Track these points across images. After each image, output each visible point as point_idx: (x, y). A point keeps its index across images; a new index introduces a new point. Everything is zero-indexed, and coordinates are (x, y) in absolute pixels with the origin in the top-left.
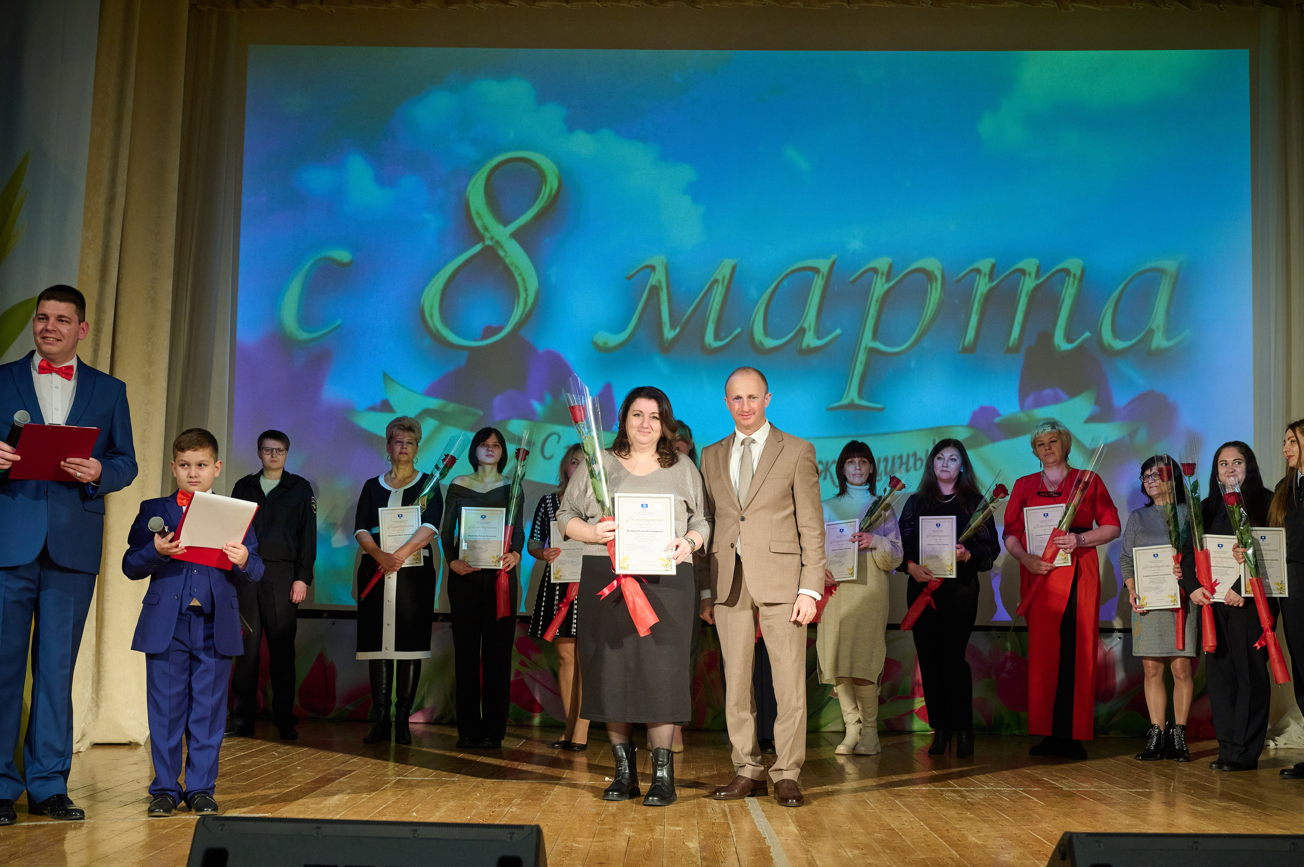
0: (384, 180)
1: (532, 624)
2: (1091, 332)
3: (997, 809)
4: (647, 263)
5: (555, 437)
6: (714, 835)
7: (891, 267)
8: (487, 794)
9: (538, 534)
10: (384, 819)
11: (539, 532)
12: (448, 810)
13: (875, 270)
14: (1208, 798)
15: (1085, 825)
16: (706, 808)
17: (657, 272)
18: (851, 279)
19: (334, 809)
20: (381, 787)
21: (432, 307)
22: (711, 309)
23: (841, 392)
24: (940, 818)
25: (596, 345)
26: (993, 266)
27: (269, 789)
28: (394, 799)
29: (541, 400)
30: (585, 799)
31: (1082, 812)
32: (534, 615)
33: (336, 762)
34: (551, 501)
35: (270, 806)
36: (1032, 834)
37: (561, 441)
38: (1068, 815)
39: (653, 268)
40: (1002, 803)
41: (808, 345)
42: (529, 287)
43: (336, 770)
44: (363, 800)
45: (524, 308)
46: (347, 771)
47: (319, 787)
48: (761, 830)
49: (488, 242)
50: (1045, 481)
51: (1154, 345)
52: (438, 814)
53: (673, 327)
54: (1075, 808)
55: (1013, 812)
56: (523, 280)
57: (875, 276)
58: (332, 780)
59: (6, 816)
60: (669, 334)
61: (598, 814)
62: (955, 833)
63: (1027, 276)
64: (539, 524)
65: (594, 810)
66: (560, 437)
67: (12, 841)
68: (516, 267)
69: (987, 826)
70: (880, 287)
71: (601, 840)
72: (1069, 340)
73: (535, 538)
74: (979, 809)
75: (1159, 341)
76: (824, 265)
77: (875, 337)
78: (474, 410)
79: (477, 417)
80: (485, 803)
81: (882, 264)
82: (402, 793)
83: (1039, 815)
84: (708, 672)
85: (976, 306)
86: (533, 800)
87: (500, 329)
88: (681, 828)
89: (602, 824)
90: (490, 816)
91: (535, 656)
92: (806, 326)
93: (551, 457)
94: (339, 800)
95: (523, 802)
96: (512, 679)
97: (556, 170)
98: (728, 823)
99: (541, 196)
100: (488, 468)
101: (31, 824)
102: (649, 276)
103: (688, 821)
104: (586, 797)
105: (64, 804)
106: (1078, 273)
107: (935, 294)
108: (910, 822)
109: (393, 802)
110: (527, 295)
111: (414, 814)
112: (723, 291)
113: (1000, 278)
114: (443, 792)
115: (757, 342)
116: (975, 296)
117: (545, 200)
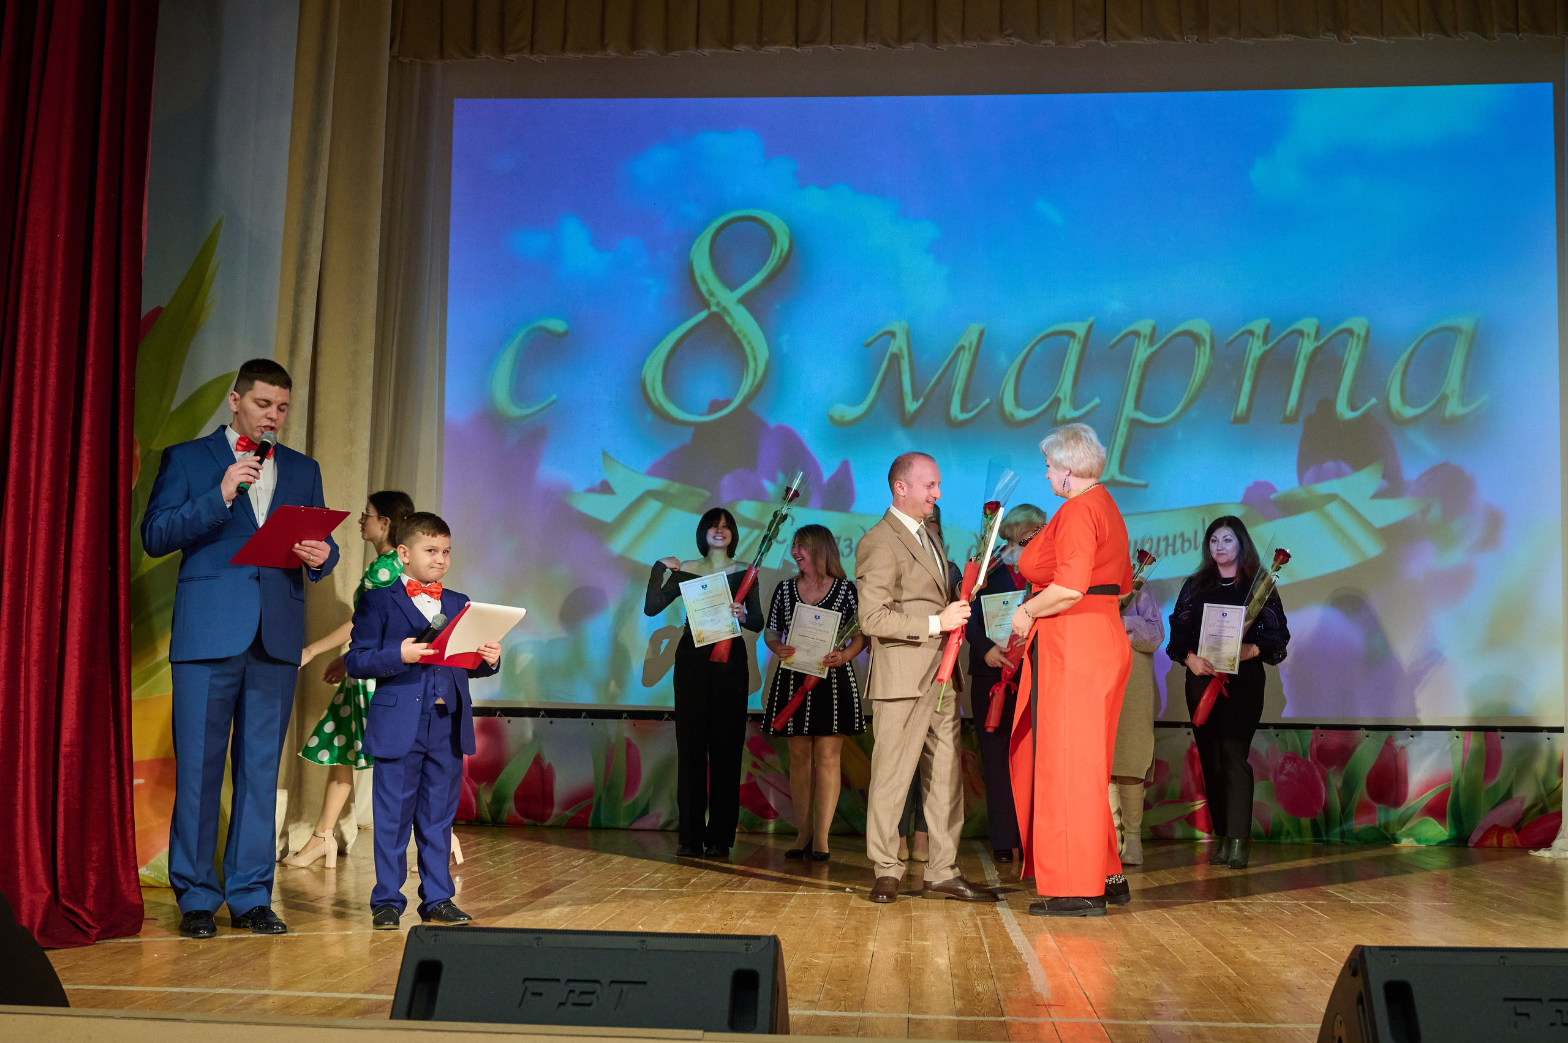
0: (601, 241)
2: (1377, 398)
4: (886, 329)
6: (966, 951)
7: (1154, 329)
8: (718, 906)
12: (677, 923)
13: (1136, 334)
16: (956, 921)
17: (898, 338)
18: (1110, 344)
19: (554, 921)
20: (604, 898)
21: (654, 379)
22: (957, 378)
25: (831, 419)
26: (1268, 328)
28: (618, 911)
29: (773, 480)
30: (825, 912)
31: (1372, 927)
33: (555, 872)
38: (1357, 931)
39: (893, 335)
40: (1283, 916)
42: (758, 356)
43: (556, 880)
44: (585, 912)
45: (754, 380)
46: (567, 882)
47: (538, 899)
48: (1017, 946)
49: (714, 309)
51: (1448, 412)
52: (666, 927)
53: (915, 397)
54: (1365, 923)
56: (752, 348)
57: (1137, 340)
58: (551, 891)
60: (911, 406)
61: (839, 927)
63: (1305, 338)
65: (834, 923)
67: (212, 954)
68: (745, 336)
70: (1143, 351)
71: (843, 955)
72: (1354, 408)
74: (1258, 923)
75: (1451, 408)
76: (1080, 329)
77: (1137, 408)
78: (700, 490)
79: (705, 499)
80: (716, 915)
81: (1145, 326)
82: (627, 905)
83: (1324, 930)
85: (1249, 371)
87: (728, 402)
88: (929, 943)
89: (843, 938)
90: (722, 929)
92: (1061, 396)
94: (558, 912)
95: (757, 915)
96: (743, 781)
97: (787, 229)
98: (981, 938)
99: (771, 257)
102: (889, 344)
103: (937, 935)
104: (826, 909)
106: (1363, 334)
107: (1203, 359)
109: (617, 914)
110: (756, 366)
111: (640, 927)
112: (970, 358)
113: (1276, 341)
114: (670, 904)
115: (1008, 413)
116: (1248, 360)
117: (775, 261)
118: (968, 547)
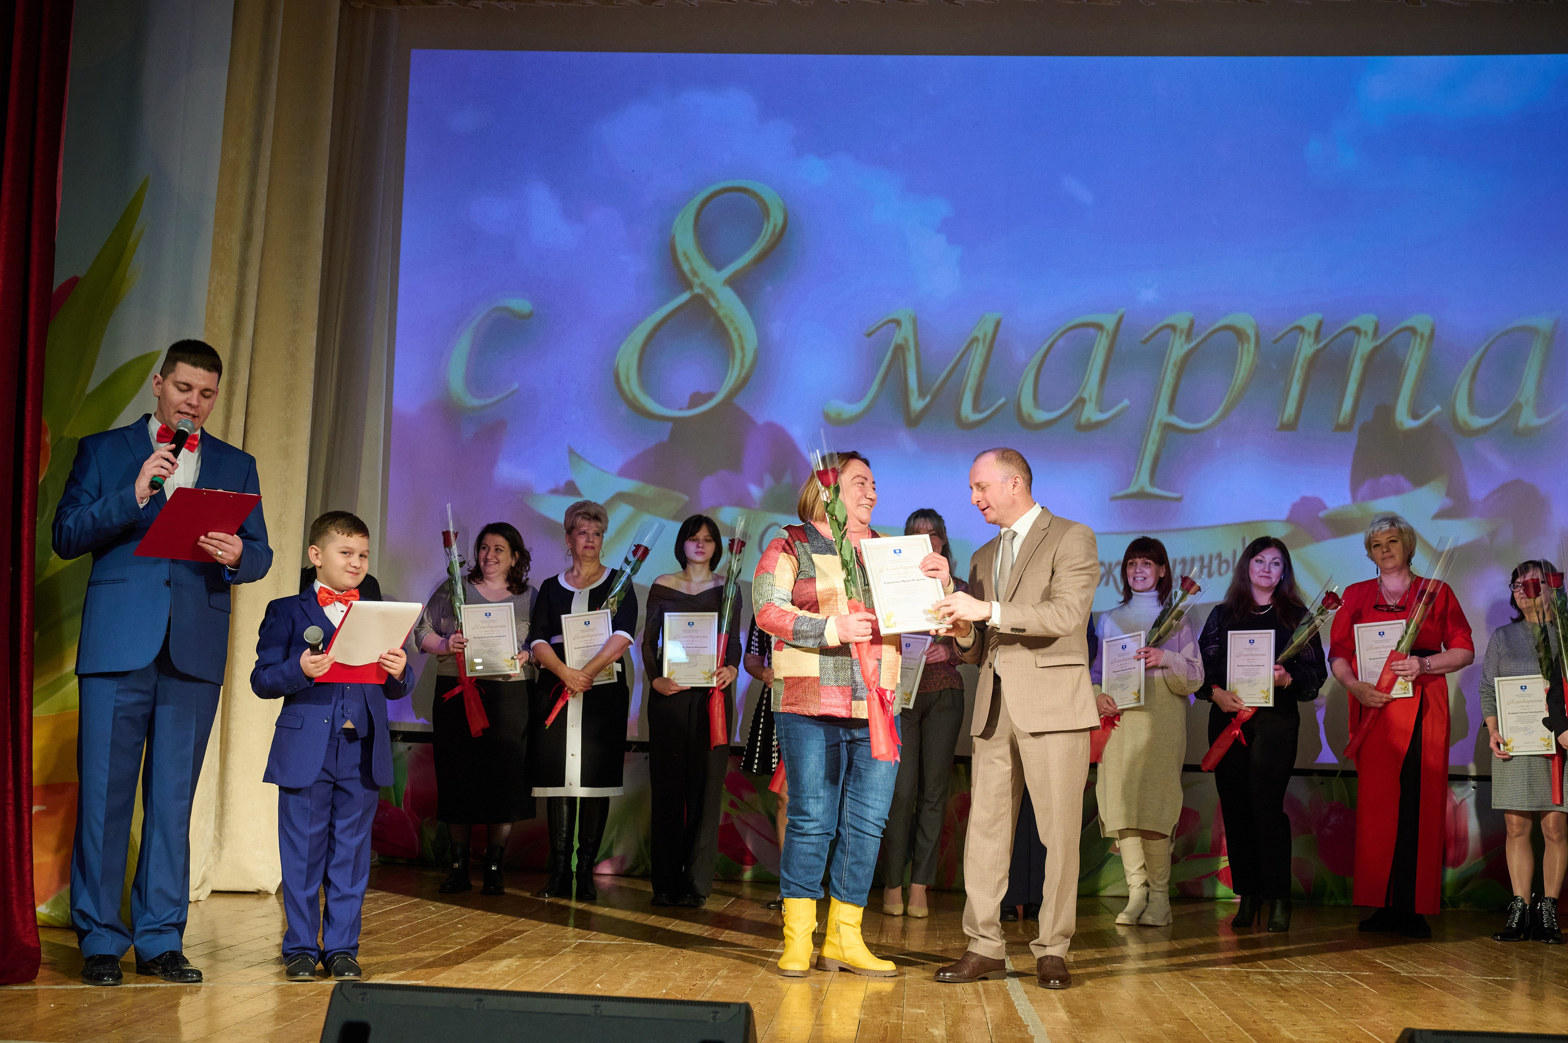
0: (572, 211)
4: (890, 317)
7: (1192, 323)
8: (686, 963)
10: (561, 990)
12: (639, 982)
13: (1173, 328)
15: (1428, 1020)
17: (903, 328)
18: (1143, 338)
20: (559, 951)
21: (628, 367)
22: (970, 372)
25: (827, 416)
26: (1321, 324)
27: (423, 950)
28: (573, 966)
29: (760, 483)
31: (1424, 1004)
35: (423, 971)
36: (1361, 1030)
38: (1407, 1008)
39: (898, 323)
41: (1089, 419)
42: (746, 345)
43: (505, 929)
44: (536, 967)
45: (741, 371)
46: (518, 931)
47: (484, 950)
48: (1023, 1016)
49: (697, 290)
51: (1521, 424)
52: (627, 986)
53: (922, 394)
54: (1416, 998)
56: (740, 336)
57: (1173, 334)
58: (500, 942)
59: (110, 975)
60: (917, 404)
61: (822, 991)
63: (1362, 335)
67: (116, 1007)
68: (731, 321)
70: (1178, 348)
72: (1414, 415)
75: (1528, 418)
76: (1109, 321)
77: (1171, 411)
78: (677, 494)
79: (683, 504)
80: (684, 974)
81: (1182, 320)
82: (584, 960)
83: (1370, 1005)
85: (1298, 373)
87: (711, 395)
88: (923, 1011)
90: (691, 990)
91: (748, 796)
92: (1086, 395)
94: (507, 967)
97: (781, 202)
98: (982, 1006)
99: (763, 234)
101: (138, 986)
102: (894, 334)
103: (932, 1002)
105: (177, 963)
106: (1427, 333)
107: (1247, 358)
109: (572, 970)
110: (744, 355)
111: (598, 985)
112: (984, 351)
113: (1329, 339)
114: (633, 959)
115: (1026, 415)
116: (1297, 360)
117: (767, 238)
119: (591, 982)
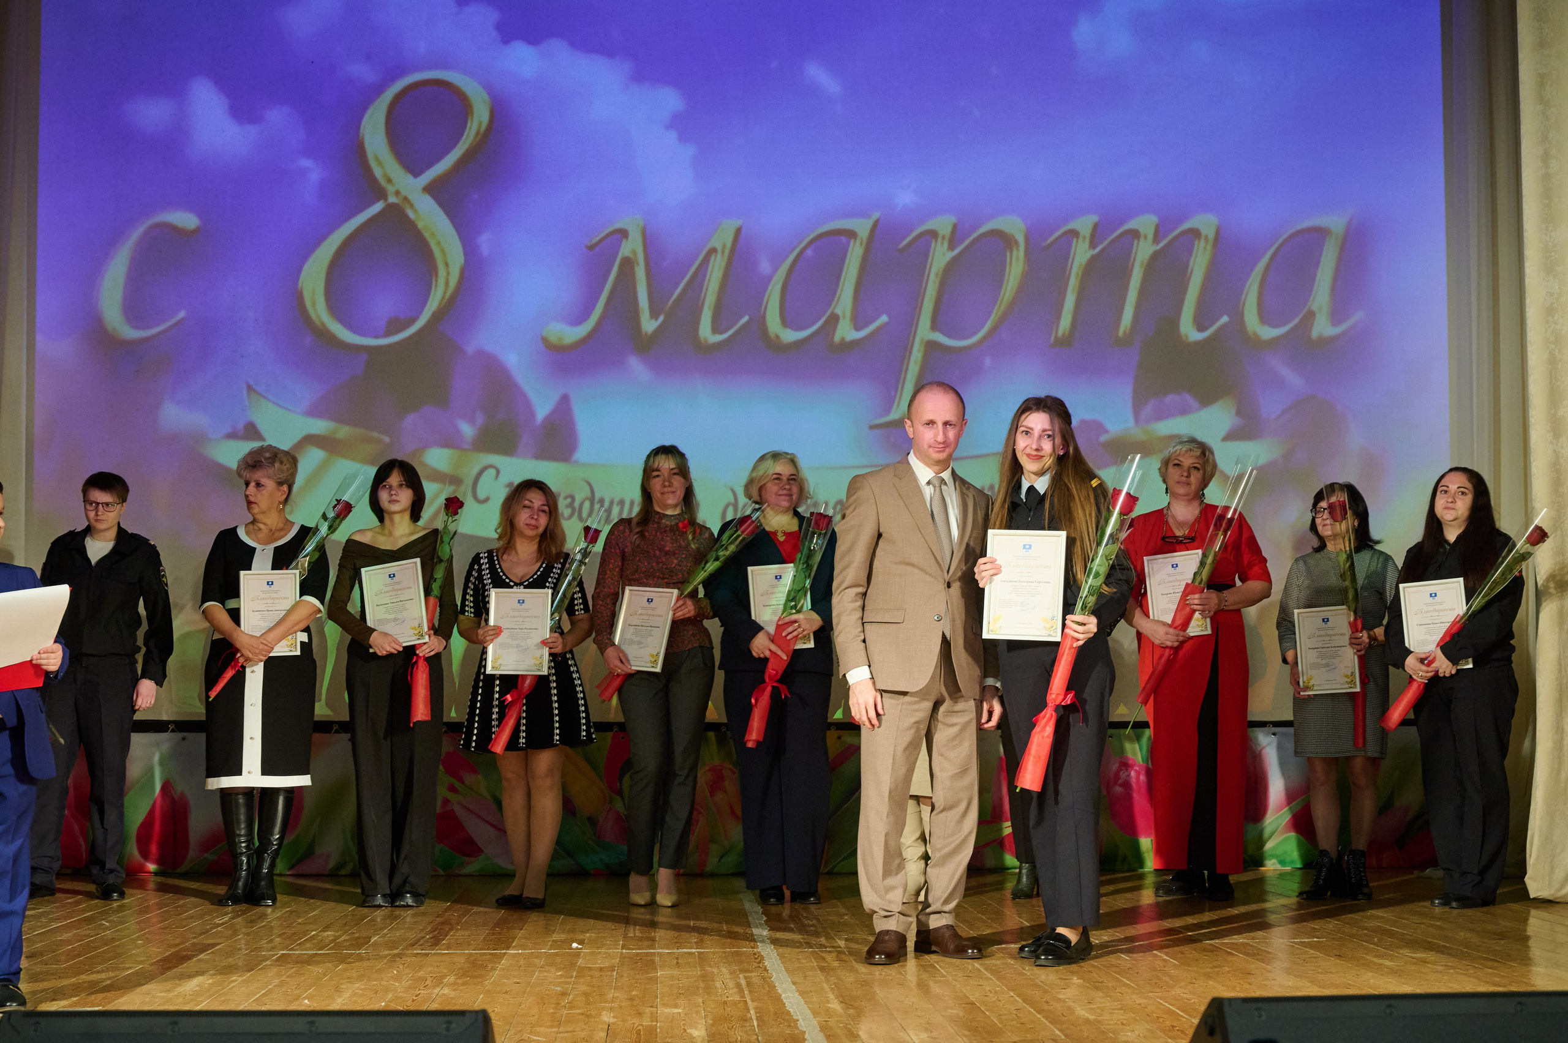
0: (243, 112)
1: (465, 733)
2: (1229, 316)
3: (1114, 972)
4: (617, 226)
5: (492, 472)
6: (726, 1019)
7: (955, 227)
8: (407, 971)
9: (471, 607)
10: (264, 1008)
11: (472, 605)
12: (354, 994)
13: (933, 234)
14: (1398, 947)
15: (1234, 988)
16: (713, 981)
17: (630, 237)
18: (901, 246)
19: (191, 997)
20: (258, 965)
21: (314, 292)
22: (707, 289)
23: (889, 404)
24: (1035, 986)
25: (545, 341)
26: (1096, 227)
27: (98, 972)
28: (277, 981)
29: (472, 421)
30: (546, 974)
31: (1228, 972)
32: (467, 720)
33: (193, 933)
34: (486, 560)
35: (100, 996)
36: (1162, 1004)
37: (500, 476)
38: (1210, 977)
39: (623, 233)
40: (1120, 962)
41: (843, 339)
42: (451, 262)
43: (194, 944)
44: (233, 985)
45: (445, 293)
46: (209, 945)
47: (170, 968)
48: (791, 1010)
49: (392, 199)
50: (1171, 521)
51: (1315, 334)
52: (339, 1000)
53: (654, 315)
54: (1220, 966)
55: (1136, 975)
56: (443, 252)
57: (934, 242)
58: (188, 958)
60: (649, 325)
61: (564, 994)
62: (1057, 1005)
63: (1142, 239)
64: (471, 593)
65: (559, 989)
66: (498, 472)
68: (433, 234)
69: (1101, 994)
70: (940, 256)
71: (570, 1029)
72: (1201, 328)
73: (466, 614)
74: (1090, 971)
75: (1322, 327)
76: (862, 227)
77: (934, 327)
78: (376, 435)
79: (380, 445)
80: (405, 984)
81: (943, 224)
82: (288, 974)
83: (1171, 977)
84: (712, 794)
85: (1073, 283)
86: (472, 977)
87: (412, 321)
88: (680, 1011)
89: (571, 1008)
90: (413, 1001)
91: (469, 778)
92: (838, 311)
93: (487, 499)
94: (198, 986)
95: (458, 981)
97: (486, 97)
98: (745, 1001)
99: (465, 135)
100: (397, 517)
102: (620, 246)
103: (689, 1000)
104: (546, 971)
106: (1212, 236)
107: (1016, 267)
108: (996, 992)
109: (275, 986)
110: (448, 273)
111: (306, 1001)
112: (723, 265)
113: (1106, 243)
114: (345, 970)
115: (772, 335)
116: (1071, 267)
117: (471, 138)
118: (725, 502)
119: (297, 998)
